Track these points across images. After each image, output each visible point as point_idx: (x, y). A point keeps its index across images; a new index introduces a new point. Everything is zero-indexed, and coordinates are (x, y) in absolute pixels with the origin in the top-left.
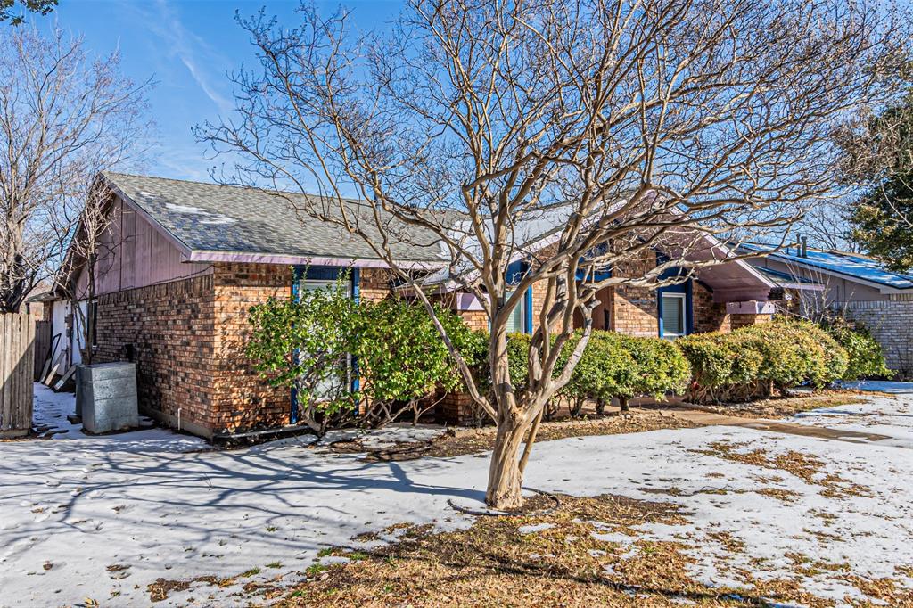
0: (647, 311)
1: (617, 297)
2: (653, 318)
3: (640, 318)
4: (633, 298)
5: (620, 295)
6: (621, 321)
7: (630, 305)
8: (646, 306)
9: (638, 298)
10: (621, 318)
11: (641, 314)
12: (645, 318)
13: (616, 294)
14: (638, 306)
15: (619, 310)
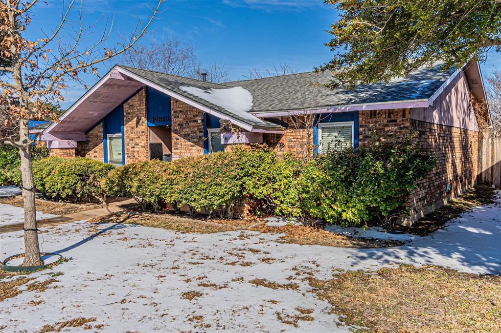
0: (196, 143)
1: (173, 135)
2: (200, 148)
3: (190, 148)
4: (185, 135)
5: (175, 133)
6: (177, 151)
7: (182, 140)
8: (195, 140)
9: (189, 135)
10: (176, 149)
11: (191, 146)
12: (194, 148)
13: (172, 133)
14: (189, 140)
15: (175, 143)
